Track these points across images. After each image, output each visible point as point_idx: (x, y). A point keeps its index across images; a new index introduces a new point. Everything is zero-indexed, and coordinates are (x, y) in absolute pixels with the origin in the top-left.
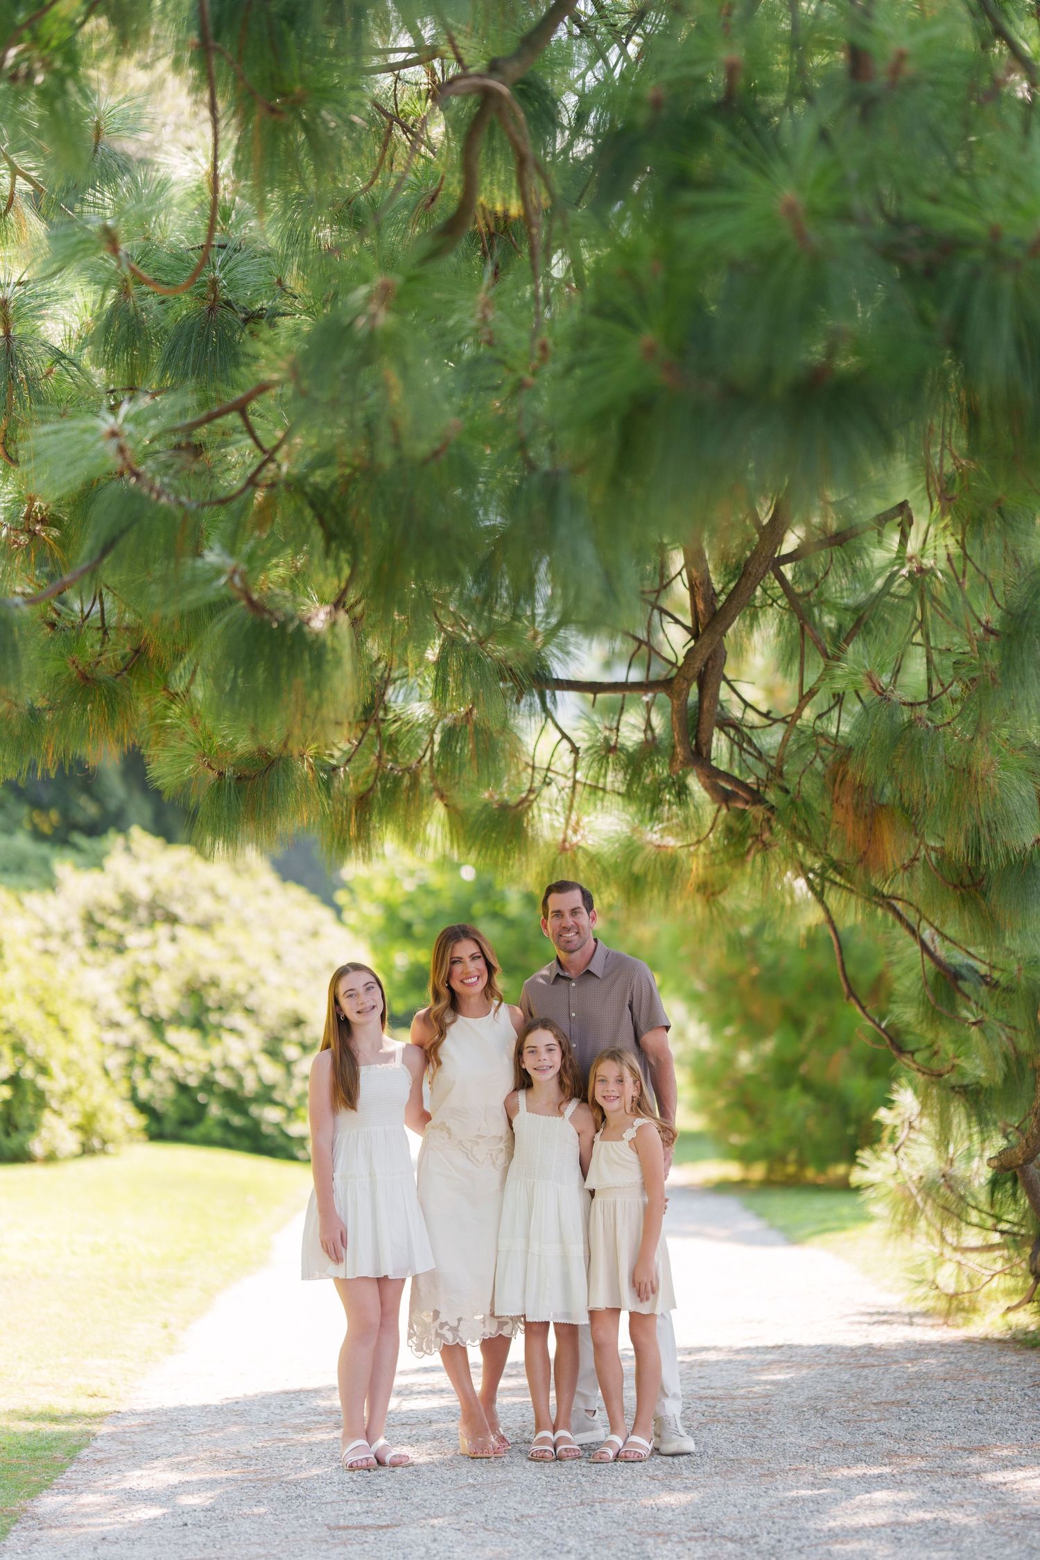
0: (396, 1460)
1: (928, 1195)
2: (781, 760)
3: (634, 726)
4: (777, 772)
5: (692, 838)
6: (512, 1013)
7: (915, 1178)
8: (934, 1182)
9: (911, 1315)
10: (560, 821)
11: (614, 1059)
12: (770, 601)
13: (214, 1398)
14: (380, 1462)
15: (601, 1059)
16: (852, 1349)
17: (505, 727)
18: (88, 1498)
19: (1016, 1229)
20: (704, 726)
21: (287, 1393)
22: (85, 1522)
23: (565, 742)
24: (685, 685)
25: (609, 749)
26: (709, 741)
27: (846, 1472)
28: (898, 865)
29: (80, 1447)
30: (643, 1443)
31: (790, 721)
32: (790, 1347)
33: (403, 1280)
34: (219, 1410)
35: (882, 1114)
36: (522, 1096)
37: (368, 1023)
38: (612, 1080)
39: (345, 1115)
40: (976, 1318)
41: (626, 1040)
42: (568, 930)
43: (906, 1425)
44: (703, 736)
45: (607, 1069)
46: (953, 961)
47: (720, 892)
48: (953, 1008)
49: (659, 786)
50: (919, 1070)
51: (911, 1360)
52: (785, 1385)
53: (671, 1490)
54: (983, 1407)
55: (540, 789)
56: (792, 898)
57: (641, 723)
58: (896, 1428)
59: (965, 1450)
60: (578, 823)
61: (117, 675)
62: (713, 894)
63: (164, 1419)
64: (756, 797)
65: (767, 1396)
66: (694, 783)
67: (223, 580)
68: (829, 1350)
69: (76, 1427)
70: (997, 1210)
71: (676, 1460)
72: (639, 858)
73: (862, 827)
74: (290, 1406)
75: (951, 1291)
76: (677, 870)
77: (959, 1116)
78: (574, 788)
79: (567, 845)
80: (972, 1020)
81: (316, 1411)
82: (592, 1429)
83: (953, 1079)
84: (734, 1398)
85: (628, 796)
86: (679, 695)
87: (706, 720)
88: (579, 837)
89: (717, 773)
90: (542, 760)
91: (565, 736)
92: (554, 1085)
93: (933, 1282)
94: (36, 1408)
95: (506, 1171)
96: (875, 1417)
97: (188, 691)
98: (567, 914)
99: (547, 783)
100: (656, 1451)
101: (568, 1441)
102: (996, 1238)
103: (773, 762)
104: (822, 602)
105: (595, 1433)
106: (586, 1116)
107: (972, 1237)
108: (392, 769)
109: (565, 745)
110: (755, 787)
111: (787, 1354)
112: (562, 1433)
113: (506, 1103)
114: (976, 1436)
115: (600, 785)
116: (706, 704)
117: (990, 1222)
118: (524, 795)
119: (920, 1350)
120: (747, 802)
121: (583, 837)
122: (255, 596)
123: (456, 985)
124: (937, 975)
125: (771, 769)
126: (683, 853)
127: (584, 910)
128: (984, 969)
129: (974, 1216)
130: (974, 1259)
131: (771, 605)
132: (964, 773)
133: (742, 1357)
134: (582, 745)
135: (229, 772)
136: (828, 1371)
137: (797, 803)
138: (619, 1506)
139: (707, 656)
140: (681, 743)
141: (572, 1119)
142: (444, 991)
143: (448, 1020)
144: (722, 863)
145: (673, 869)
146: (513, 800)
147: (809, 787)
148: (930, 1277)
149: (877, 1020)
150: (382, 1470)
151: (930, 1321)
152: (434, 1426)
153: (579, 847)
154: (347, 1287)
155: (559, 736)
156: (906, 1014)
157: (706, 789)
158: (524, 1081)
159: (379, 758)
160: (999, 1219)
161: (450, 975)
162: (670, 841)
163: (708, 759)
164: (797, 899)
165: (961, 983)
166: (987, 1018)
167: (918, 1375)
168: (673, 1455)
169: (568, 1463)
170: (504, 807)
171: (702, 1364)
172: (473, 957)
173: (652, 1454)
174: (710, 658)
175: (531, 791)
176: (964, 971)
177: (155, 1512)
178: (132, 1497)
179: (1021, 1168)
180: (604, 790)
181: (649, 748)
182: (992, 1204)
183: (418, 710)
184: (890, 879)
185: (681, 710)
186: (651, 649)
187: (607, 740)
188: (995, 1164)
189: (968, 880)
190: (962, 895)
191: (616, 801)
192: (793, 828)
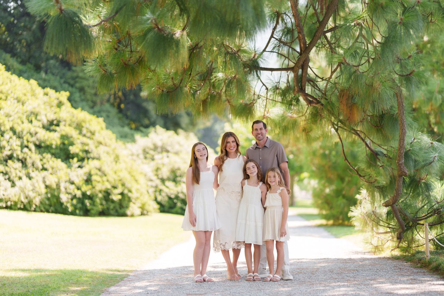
0: (209, 280)
1: (369, 217)
2: (326, 91)
3: (284, 82)
4: (324, 94)
5: (301, 114)
6: (243, 158)
7: (365, 212)
8: (370, 214)
9: (365, 253)
10: (262, 110)
11: (273, 171)
12: (324, 46)
13: (164, 268)
14: (204, 281)
15: (269, 171)
16: (345, 259)
17: (246, 81)
18: (124, 288)
19: (394, 227)
20: (303, 81)
21: (184, 267)
22: (121, 293)
23: (264, 86)
24: (297, 69)
25: (277, 89)
26: (305, 86)
27: (334, 284)
28: (359, 120)
29: (124, 277)
30: (278, 277)
31: (328, 80)
32: (328, 259)
33: (212, 232)
34: (164, 270)
35: (358, 196)
36: (246, 181)
37: (203, 159)
38: (272, 177)
39: (196, 185)
40: (382, 252)
41: (275, 165)
42: (259, 134)
43: (354, 274)
44: (303, 84)
45: (271, 174)
46: (376, 150)
47: (310, 132)
48: (376, 163)
49: (291, 100)
50: (366, 181)
51: (361, 262)
52: (324, 266)
53: (284, 287)
54: (378, 271)
55: (257, 100)
56: (331, 134)
57: (286, 81)
58: (351, 275)
59: (370, 280)
60: (268, 111)
61: (135, 64)
62: (308, 132)
63: (149, 272)
64: (318, 102)
65: (318, 269)
66: (301, 99)
67: (150, 21)
68: (338, 259)
69: (124, 273)
70: (388, 222)
71: (287, 281)
72: (286, 120)
73: (349, 110)
74: (184, 270)
75: (375, 245)
76: (297, 124)
77: (377, 195)
78: (266, 100)
79: (265, 117)
80: (381, 165)
81: (191, 271)
82: (265, 274)
83: (376, 184)
84: (308, 269)
85: (282, 103)
86: (296, 72)
87: (304, 79)
88: (268, 114)
89: (307, 95)
90: (257, 92)
91: (264, 85)
92: (256, 177)
93: (371, 243)
94: (114, 269)
95: (240, 201)
96: (346, 273)
98: (259, 130)
99: (259, 98)
100: (282, 279)
101: (257, 276)
102: (389, 230)
103: (323, 92)
104: (339, 46)
105: (266, 274)
106: (264, 187)
107: (382, 230)
108: (213, 92)
110: (318, 99)
111: (326, 260)
112: (255, 274)
113: (241, 182)
114: (373, 277)
115: (274, 99)
116: (304, 75)
117: (386, 225)
118: (252, 101)
119: (364, 260)
120: (316, 104)
121: (270, 115)
122: (160, 27)
123: (228, 149)
124: (371, 154)
126: (298, 119)
127: (264, 129)
128: (385, 152)
129: (382, 223)
130: (383, 236)
131: (324, 47)
132: (371, 86)
133: (313, 261)
134: (269, 87)
135: (165, 90)
136: (337, 264)
137: (330, 103)
138: (268, 290)
139: (304, 60)
140: (297, 86)
141: (260, 188)
142: (224, 151)
143: (225, 159)
144: (310, 123)
145: (295, 123)
146: (248, 102)
147: (334, 99)
148: (370, 241)
149: (354, 167)
150: (205, 283)
151: (370, 254)
152: (222, 274)
153: (269, 117)
154: (197, 234)
155: (262, 85)
156: (362, 166)
157: (304, 100)
158: (247, 176)
159: (210, 89)
160: (389, 224)
161: (226, 146)
163: (304, 91)
164: (332, 134)
165: (378, 156)
166: (384, 165)
167: (362, 265)
168: (287, 280)
169: (257, 282)
170: (246, 105)
171: (301, 262)
172: (233, 142)
173: (281, 280)
174: (305, 61)
175: (254, 100)
176: (379, 153)
177: (141, 291)
178: (135, 288)
179: (392, 206)
180: (275, 101)
181: (288, 89)
182: (387, 220)
183: (220, 75)
184: (357, 125)
185: (296, 76)
186: (289, 59)
187: (276, 86)
188: (384, 204)
189: (379, 125)
190: (377, 129)
191: (279, 104)
192: (328, 110)
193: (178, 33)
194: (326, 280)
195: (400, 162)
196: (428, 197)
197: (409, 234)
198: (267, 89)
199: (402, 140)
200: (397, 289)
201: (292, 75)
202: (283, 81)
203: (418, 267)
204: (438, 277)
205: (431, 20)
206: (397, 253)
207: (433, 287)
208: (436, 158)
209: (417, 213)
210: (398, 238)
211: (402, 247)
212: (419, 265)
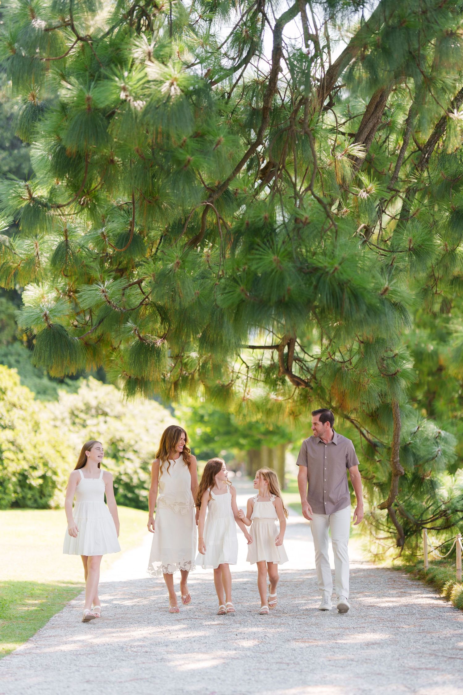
2: (315, 372)
3: (268, 360)
4: (314, 377)
5: (287, 396)
8: (368, 515)
10: (242, 390)
13: (124, 579)
17: (224, 361)
19: (394, 531)
20: (290, 361)
23: (244, 364)
24: (283, 347)
25: (259, 367)
26: (291, 366)
28: (353, 408)
31: (319, 359)
34: (125, 582)
40: (383, 562)
44: (289, 364)
46: (375, 441)
47: (299, 415)
48: (373, 456)
49: (276, 381)
51: (355, 573)
52: (311, 579)
54: (369, 583)
55: (235, 380)
57: (270, 357)
60: (249, 391)
61: (96, 343)
62: (296, 416)
64: (307, 385)
67: (132, 332)
70: (389, 525)
72: (270, 403)
75: (375, 553)
78: (247, 379)
79: (245, 398)
80: (378, 460)
81: (156, 583)
83: (375, 481)
85: (266, 382)
86: (282, 350)
87: (290, 358)
88: (249, 396)
89: (295, 376)
90: (236, 369)
91: (244, 362)
93: (370, 550)
94: (66, 580)
97: (119, 347)
99: (238, 378)
101: (230, 606)
102: (389, 535)
103: (312, 372)
107: (383, 534)
108: (185, 373)
109: (244, 365)
110: (307, 381)
112: (228, 603)
115: (256, 378)
116: (290, 354)
117: (387, 529)
118: (230, 382)
120: (304, 386)
121: (251, 396)
122: (142, 336)
124: (369, 446)
125: (312, 375)
126: (283, 403)
129: (382, 527)
130: (383, 542)
132: (357, 383)
134: (251, 365)
137: (320, 386)
139: (290, 338)
140: (282, 366)
144: (299, 405)
145: (281, 407)
146: (226, 383)
147: (324, 383)
148: (368, 548)
151: (368, 563)
153: (249, 399)
155: (242, 362)
157: (291, 381)
159: (181, 370)
160: (390, 528)
162: (280, 398)
163: (291, 372)
166: (383, 459)
170: (223, 386)
171: (286, 573)
175: (232, 381)
176: (378, 444)
179: (389, 507)
180: (258, 380)
181: (273, 367)
182: (388, 523)
183: (194, 355)
184: (352, 412)
185: (281, 355)
186: (273, 334)
187: (259, 363)
188: (379, 507)
189: (374, 414)
190: (372, 419)
191: (261, 384)
192: (318, 395)
193: (159, 343)
194: (309, 594)
195: (395, 461)
196: (433, 496)
197: (413, 540)
198: (248, 367)
199: (396, 435)
200: (382, 602)
201: (276, 354)
202: (267, 357)
203: (415, 580)
204: (431, 589)
205: (436, 291)
206: (399, 562)
207: (420, 600)
208: (439, 452)
209: (422, 514)
210: (399, 545)
211: (404, 556)
212: (418, 577)
